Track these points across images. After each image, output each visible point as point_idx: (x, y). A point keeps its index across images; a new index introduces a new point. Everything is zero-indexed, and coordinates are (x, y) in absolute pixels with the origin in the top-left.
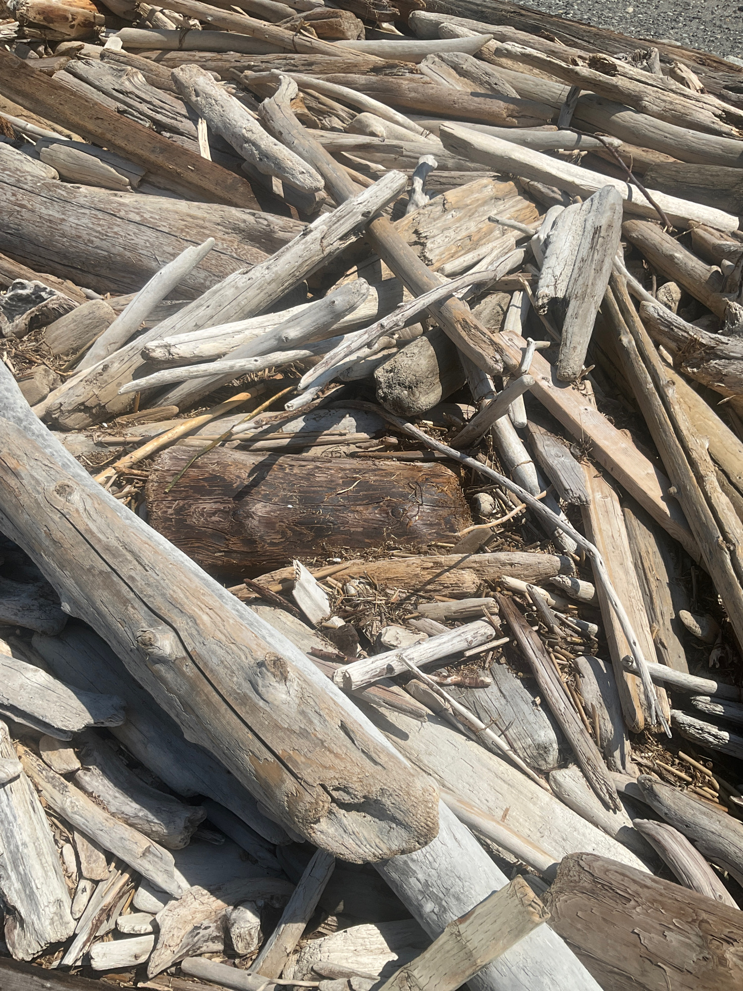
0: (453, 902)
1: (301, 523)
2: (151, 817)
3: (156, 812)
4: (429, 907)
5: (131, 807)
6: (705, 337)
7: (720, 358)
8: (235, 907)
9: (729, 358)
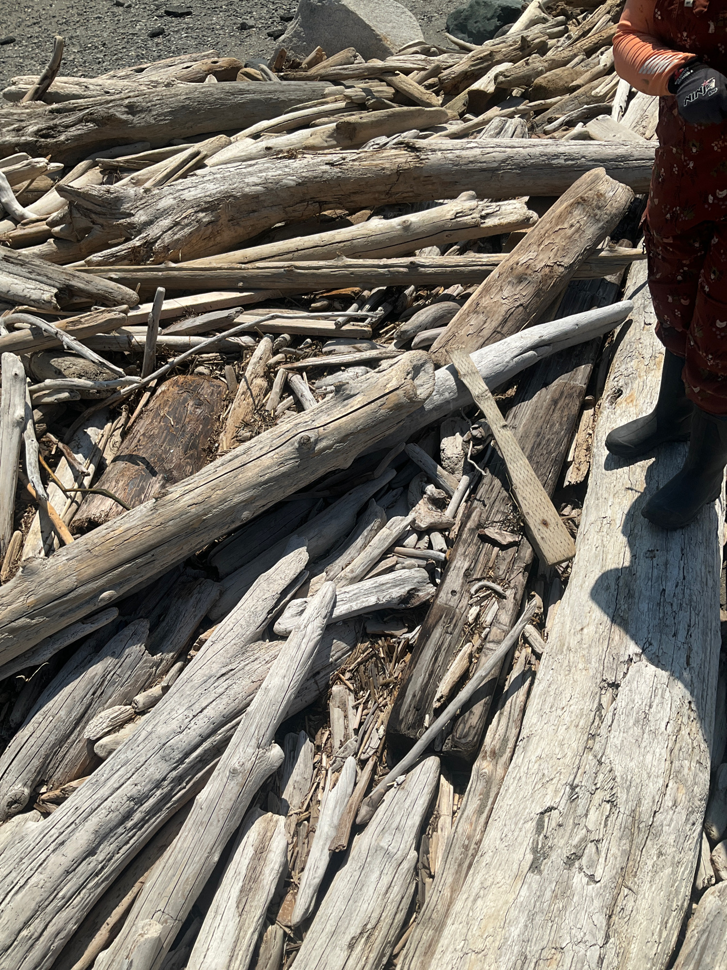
0: (448, 383)
1: (185, 451)
2: (369, 528)
3: (368, 524)
4: (447, 395)
5: (360, 541)
6: (136, 242)
7: (156, 242)
8: (425, 493)
9: (159, 238)
